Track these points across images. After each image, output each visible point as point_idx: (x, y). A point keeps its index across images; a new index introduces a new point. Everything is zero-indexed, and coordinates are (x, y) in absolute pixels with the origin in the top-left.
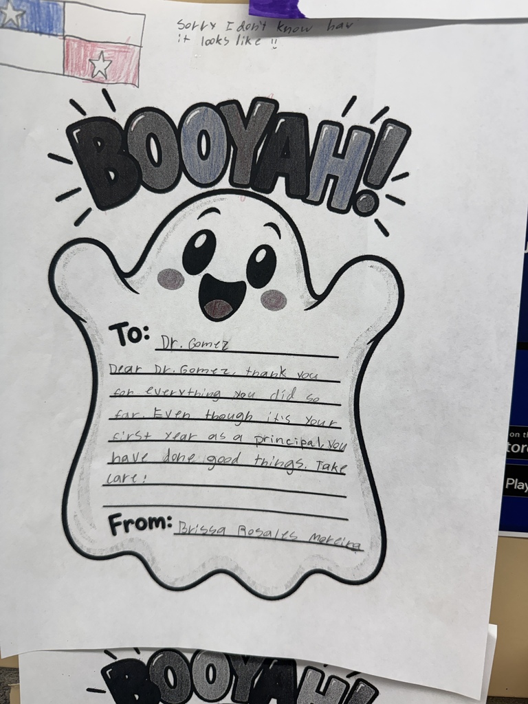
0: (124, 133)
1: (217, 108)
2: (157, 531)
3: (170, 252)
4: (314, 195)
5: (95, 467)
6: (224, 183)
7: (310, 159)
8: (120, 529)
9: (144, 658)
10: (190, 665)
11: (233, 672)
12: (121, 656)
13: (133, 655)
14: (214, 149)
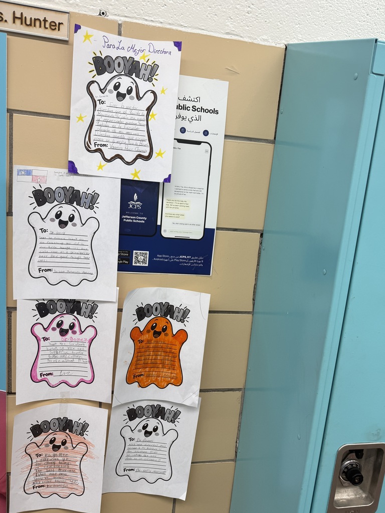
0: (43, 192)
1: (62, 188)
2: (49, 272)
3: (52, 215)
4: (82, 205)
5: (36, 258)
6: (64, 202)
7: (81, 199)
8: (41, 271)
9: (46, 302)
10: (56, 304)
11: (66, 305)
12: (40, 302)
13: (43, 301)
14: (62, 196)
